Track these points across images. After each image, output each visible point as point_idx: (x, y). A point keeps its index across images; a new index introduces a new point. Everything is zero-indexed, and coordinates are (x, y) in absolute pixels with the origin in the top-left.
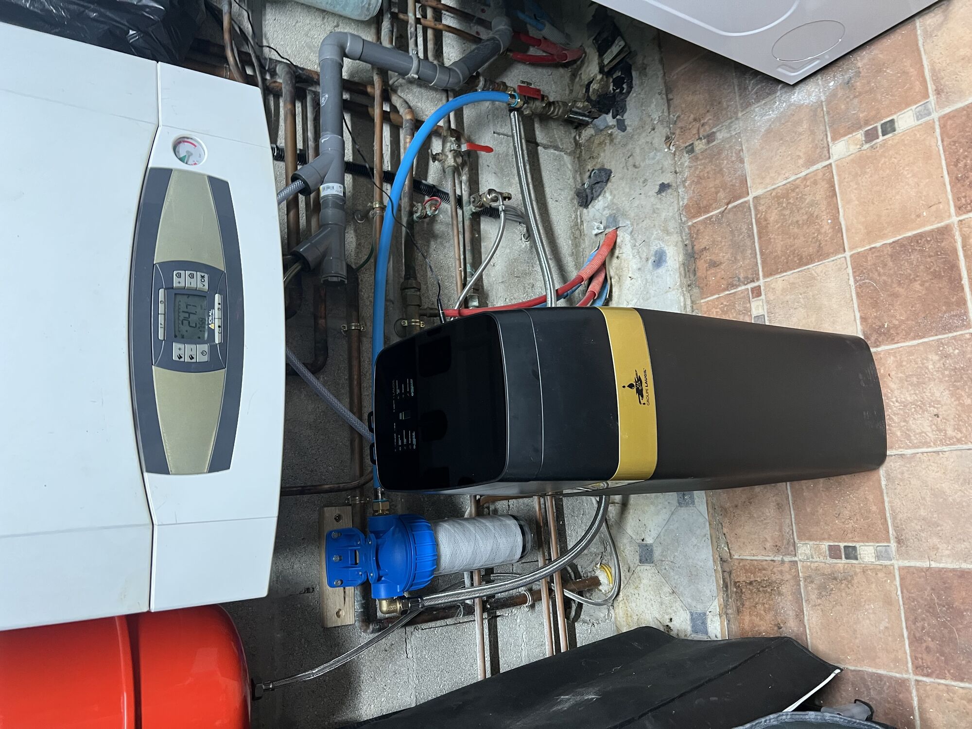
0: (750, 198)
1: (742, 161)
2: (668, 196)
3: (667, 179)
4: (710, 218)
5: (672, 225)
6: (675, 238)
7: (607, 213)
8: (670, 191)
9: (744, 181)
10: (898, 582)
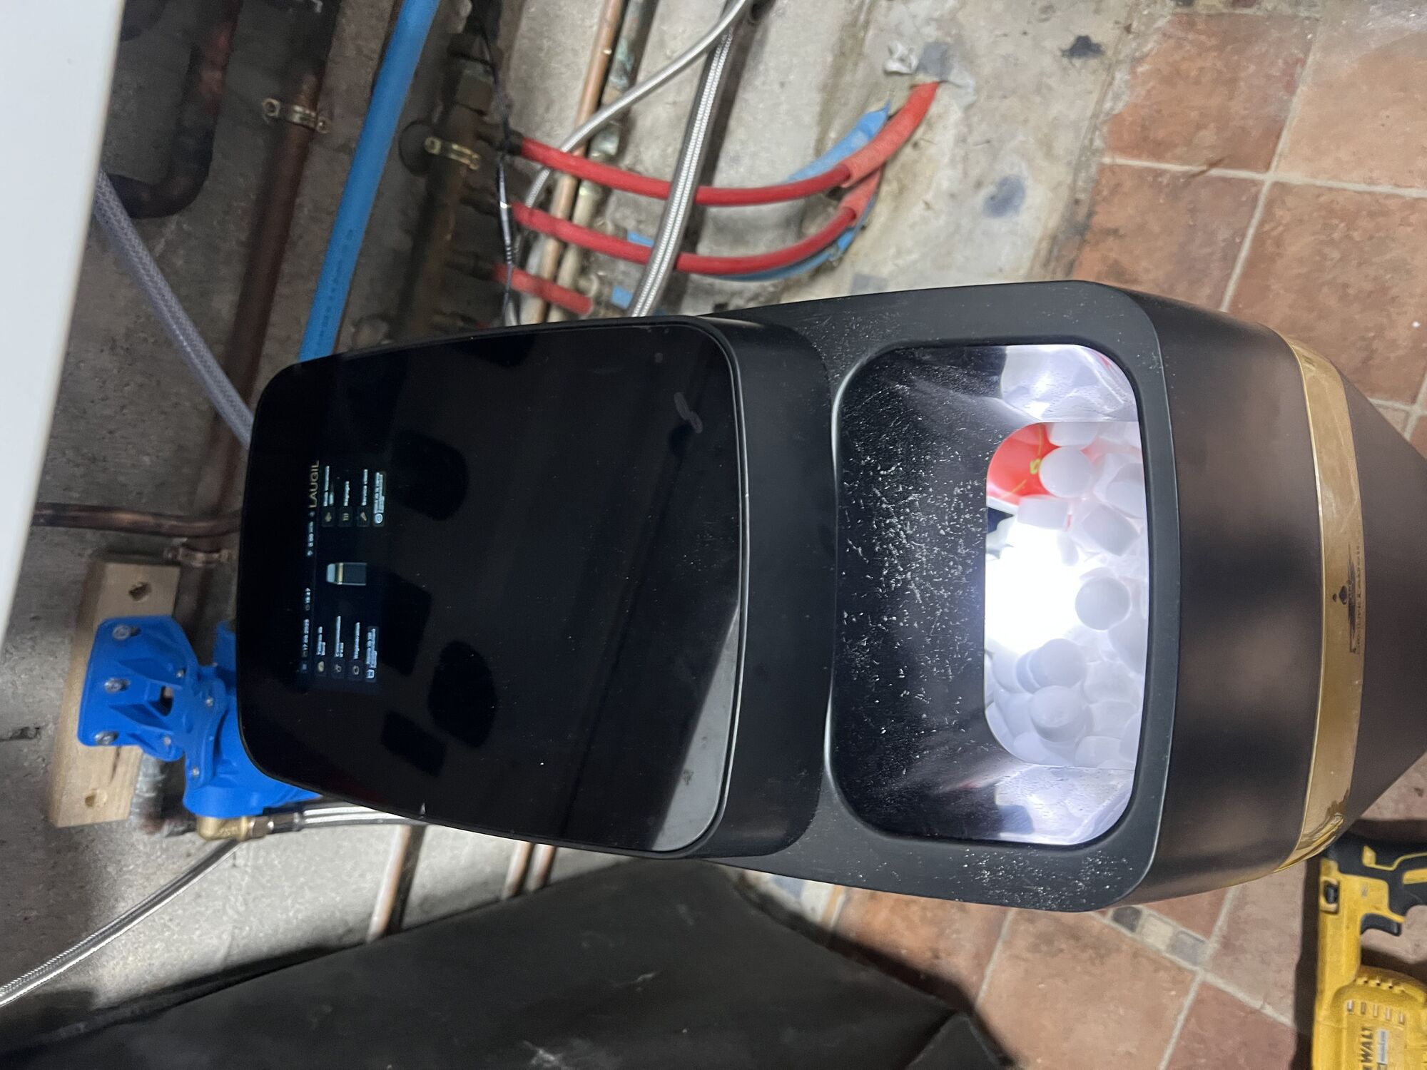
0: (1268, 178)
1: (1291, 87)
2: (1086, 72)
3: (1102, 32)
4: (1158, 174)
5: (1065, 143)
6: (1061, 173)
7: (931, 33)
8: (1093, 62)
9: (1274, 132)
10: (1188, 1001)
